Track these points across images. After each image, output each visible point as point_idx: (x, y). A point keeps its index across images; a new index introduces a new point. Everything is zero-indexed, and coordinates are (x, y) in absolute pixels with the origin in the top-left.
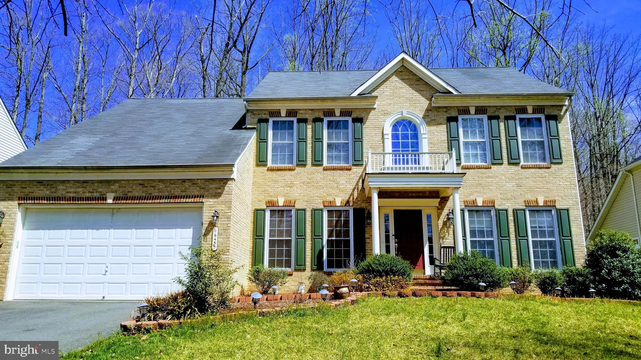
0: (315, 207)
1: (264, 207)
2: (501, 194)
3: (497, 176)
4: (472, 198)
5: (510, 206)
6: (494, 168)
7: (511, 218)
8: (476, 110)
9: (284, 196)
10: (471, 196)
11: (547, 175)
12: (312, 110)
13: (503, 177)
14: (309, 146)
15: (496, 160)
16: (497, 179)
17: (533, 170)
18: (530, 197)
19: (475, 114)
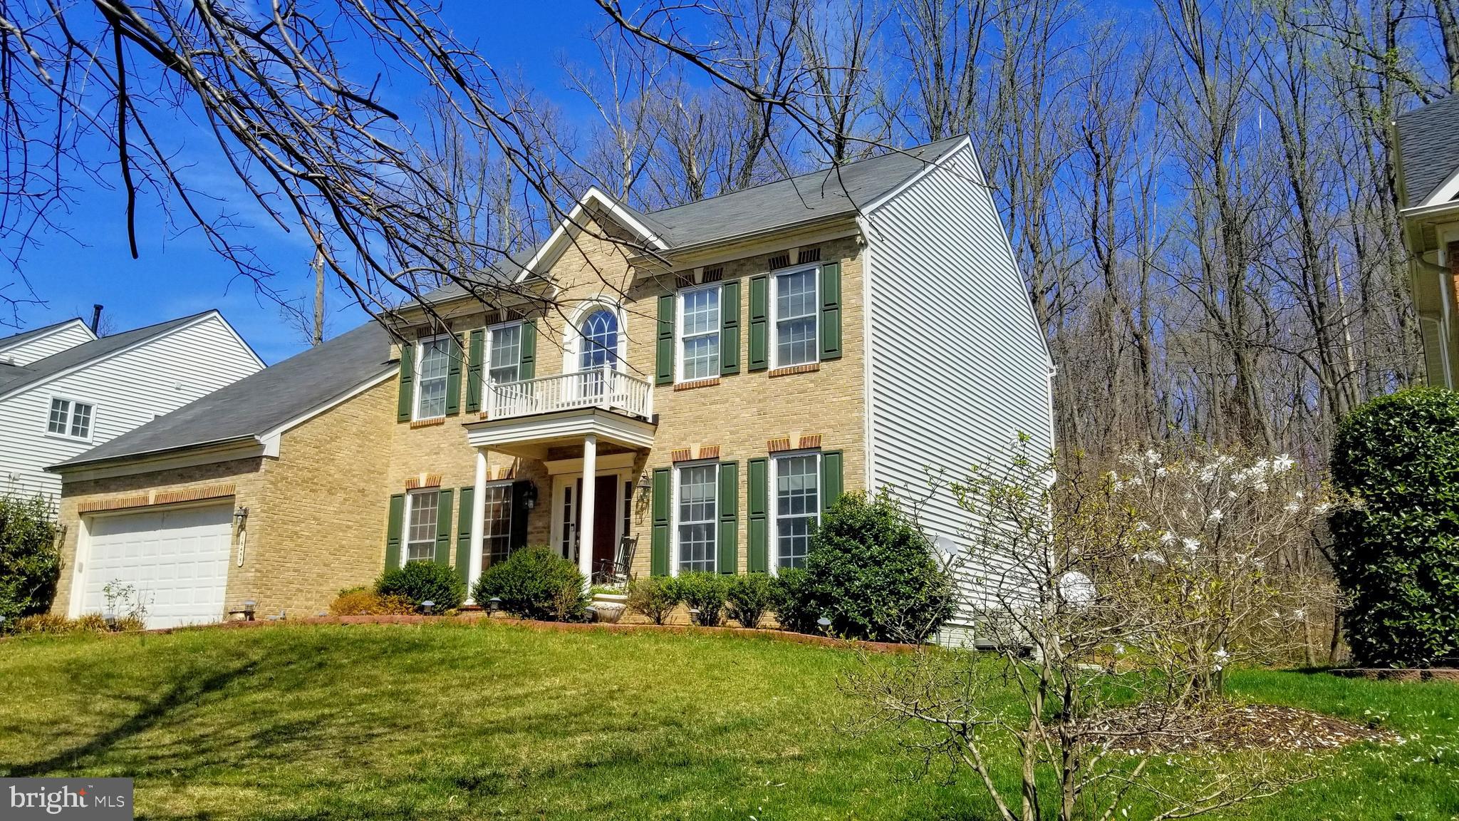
0: (465, 486)
1: (403, 490)
2: (732, 433)
3: (727, 401)
4: (684, 445)
5: (742, 455)
6: (725, 382)
7: (743, 478)
8: (704, 273)
9: (429, 469)
10: (684, 443)
11: (812, 385)
12: (472, 316)
13: (738, 399)
14: (465, 379)
15: (730, 369)
16: (727, 405)
17: (788, 379)
18: (776, 434)
19: (704, 282)
